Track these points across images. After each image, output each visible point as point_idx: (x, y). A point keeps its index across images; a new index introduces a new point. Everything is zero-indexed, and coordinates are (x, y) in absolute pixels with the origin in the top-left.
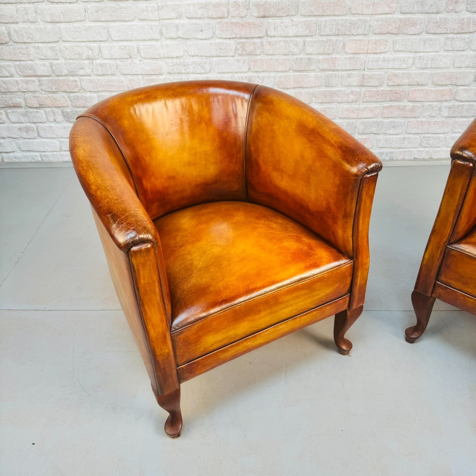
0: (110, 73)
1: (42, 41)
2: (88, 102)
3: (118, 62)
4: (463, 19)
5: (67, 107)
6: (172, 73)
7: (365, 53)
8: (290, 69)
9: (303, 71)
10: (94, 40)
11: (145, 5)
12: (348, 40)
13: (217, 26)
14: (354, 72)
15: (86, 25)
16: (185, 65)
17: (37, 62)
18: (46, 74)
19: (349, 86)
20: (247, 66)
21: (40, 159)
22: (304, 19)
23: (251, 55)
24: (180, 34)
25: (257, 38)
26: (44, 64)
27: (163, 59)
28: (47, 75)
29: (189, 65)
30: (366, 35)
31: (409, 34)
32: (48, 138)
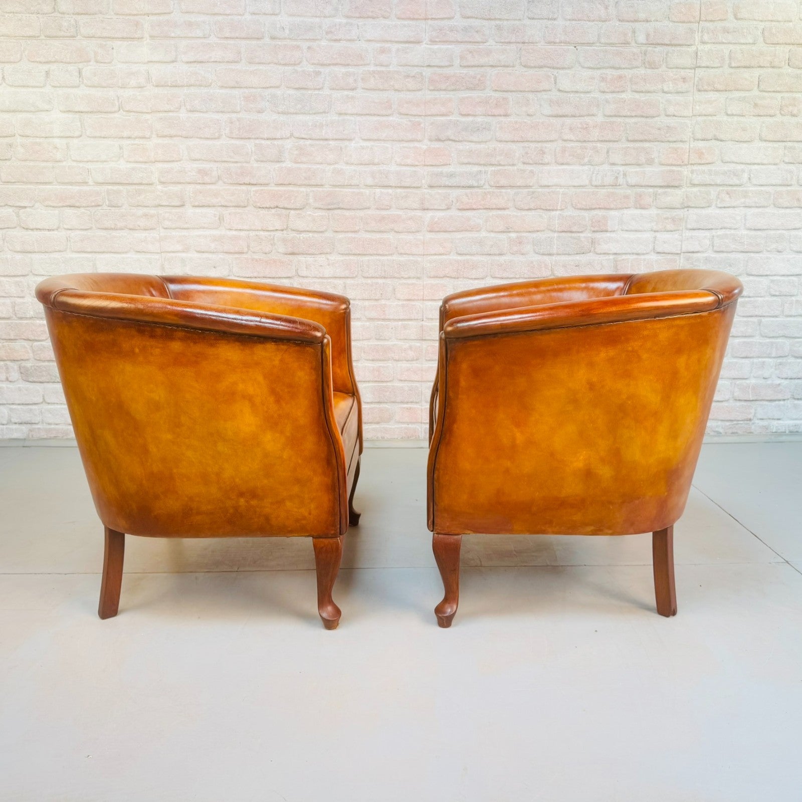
1: (6, 274)
4: (532, 262)
5: (28, 360)
7: (421, 300)
11: (144, 235)
12: (398, 284)
13: (234, 262)
14: (410, 323)
15: (66, 256)
19: (406, 339)
22: (342, 258)
25: (284, 278)
26: (4, 303)
28: (5, 317)
30: (418, 278)
31: (472, 279)
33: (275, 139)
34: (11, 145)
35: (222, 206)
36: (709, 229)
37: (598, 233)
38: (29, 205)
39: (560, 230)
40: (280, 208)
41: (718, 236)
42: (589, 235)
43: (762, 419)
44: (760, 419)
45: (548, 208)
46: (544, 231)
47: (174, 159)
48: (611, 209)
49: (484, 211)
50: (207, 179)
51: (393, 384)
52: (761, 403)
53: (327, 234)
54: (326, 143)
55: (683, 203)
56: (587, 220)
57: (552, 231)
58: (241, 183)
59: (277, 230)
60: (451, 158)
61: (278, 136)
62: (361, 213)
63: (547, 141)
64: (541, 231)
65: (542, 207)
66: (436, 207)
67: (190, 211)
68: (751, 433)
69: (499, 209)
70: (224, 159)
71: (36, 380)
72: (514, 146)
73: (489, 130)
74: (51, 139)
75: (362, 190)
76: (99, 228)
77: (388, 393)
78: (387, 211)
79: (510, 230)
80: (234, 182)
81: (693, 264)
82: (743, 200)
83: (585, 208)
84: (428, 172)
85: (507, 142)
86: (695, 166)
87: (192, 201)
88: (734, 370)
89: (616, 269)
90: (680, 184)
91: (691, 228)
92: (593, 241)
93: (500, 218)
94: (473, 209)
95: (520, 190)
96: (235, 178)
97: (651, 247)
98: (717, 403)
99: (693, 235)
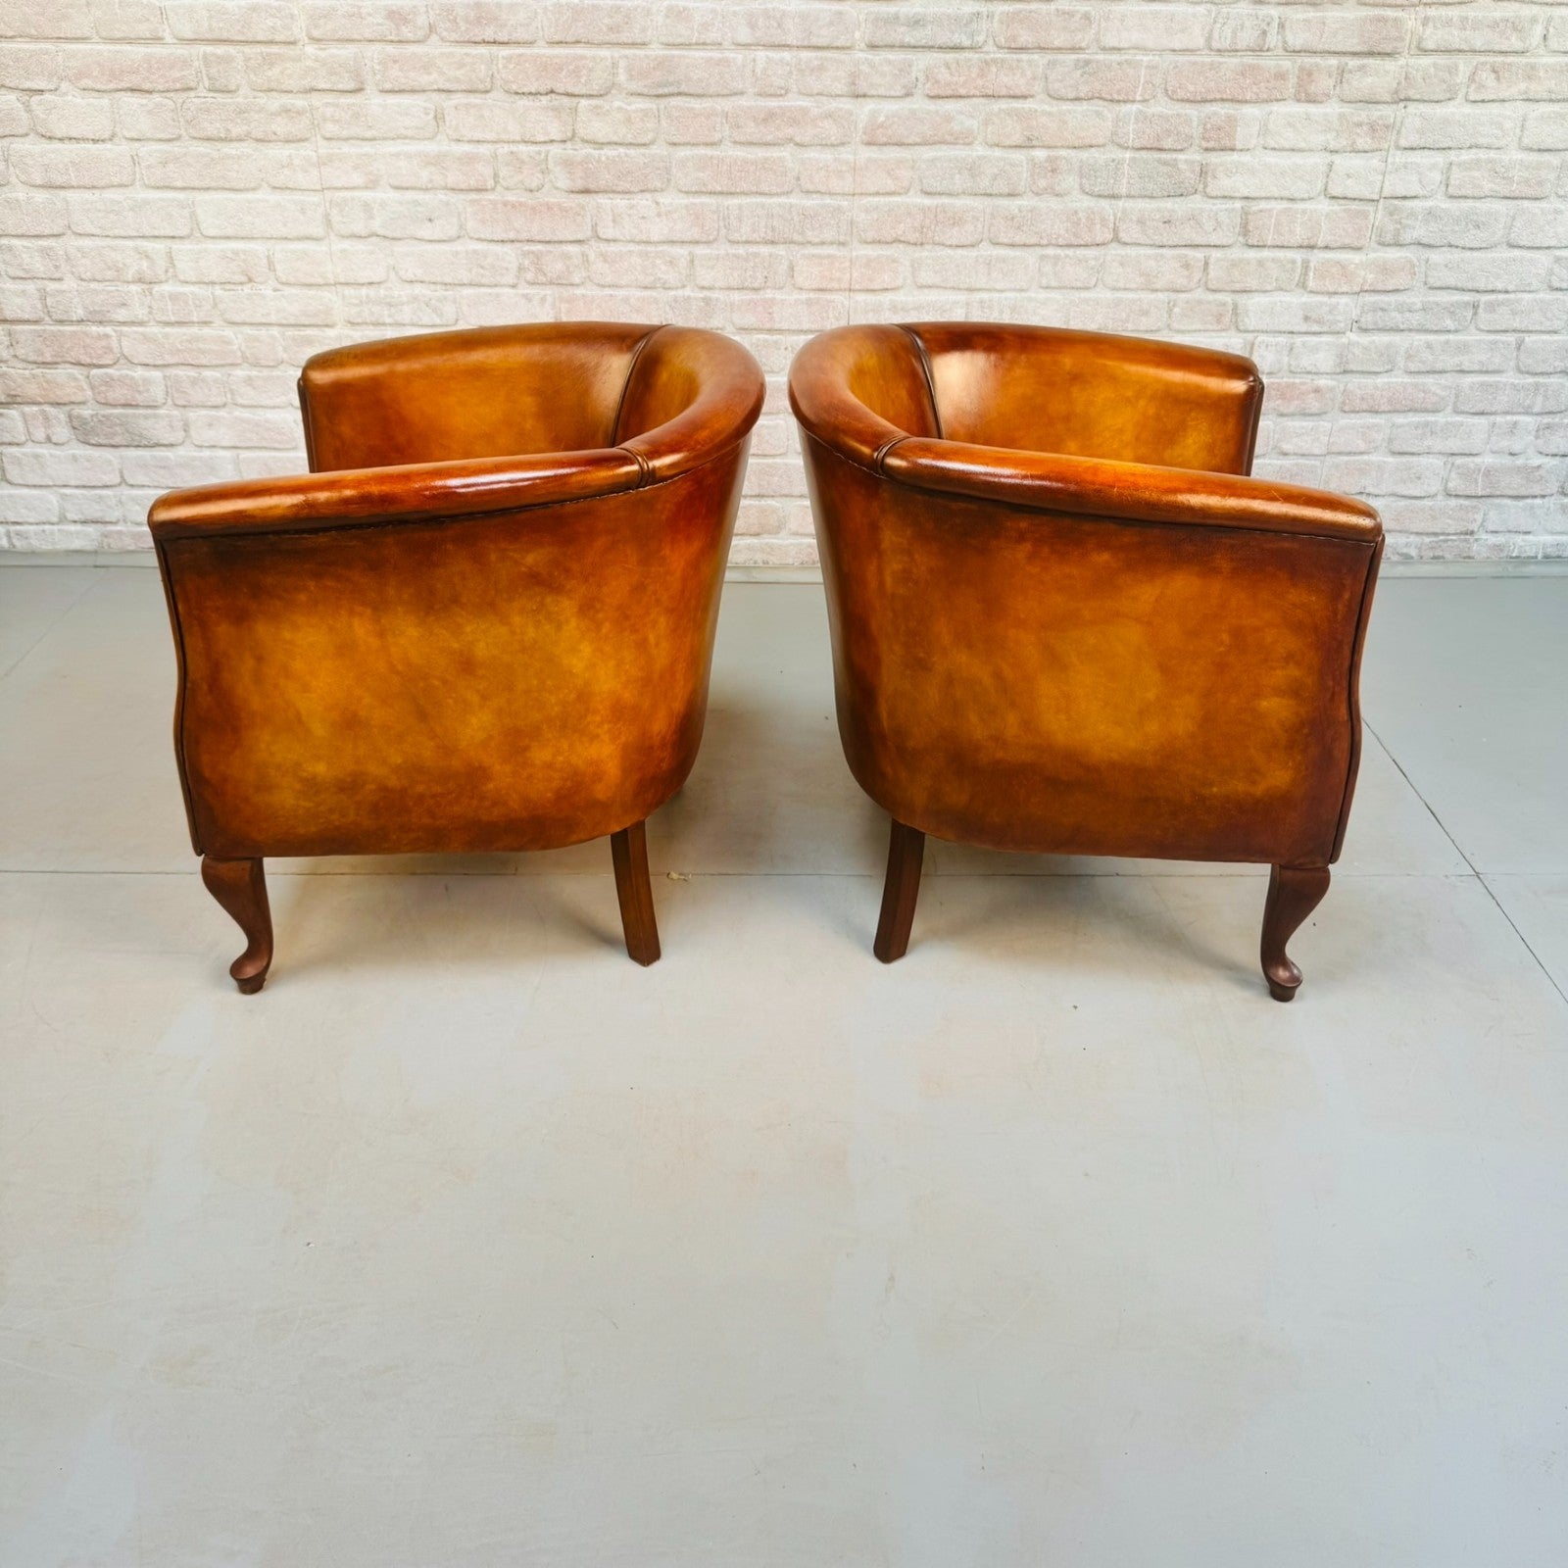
0: (195, 319)
1: (20, 232)
2: (139, 392)
3: (218, 291)
4: (1076, 212)
5: (84, 403)
6: (358, 324)
7: (845, 290)
10: (156, 234)
11: (287, 153)
12: (798, 255)
13: (469, 209)
15: (135, 195)
16: (390, 305)
18: (27, 317)
20: (551, 312)
21: (4, 542)
22: (685, 200)
23: (559, 284)
24: (376, 225)
25: (571, 242)
26: (23, 291)
27: (333, 288)
28: (31, 318)
29: (403, 304)
30: (842, 244)
31: (951, 246)
32: (28, 486)
35: (439, 90)
36: (1444, 149)
37: (1215, 154)
38: (48, 88)
39: (1137, 144)
40: (559, 94)
41: (1459, 165)
42: (1197, 157)
43: (1496, 532)
44: (1492, 532)
45: (1116, 97)
46: (1103, 146)
48: (1246, 102)
49: (983, 100)
50: (406, 32)
51: (786, 461)
52: (1497, 501)
53: (654, 150)
55: (1396, 92)
56: (1195, 124)
57: (1120, 146)
58: (477, 39)
59: (552, 141)
62: (728, 105)
64: (1098, 146)
65: (1103, 95)
66: (882, 91)
67: (375, 102)
68: (1469, 557)
69: (1014, 97)
71: (104, 442)
75: (727, 54)
76: (195, 138)
77: (776, 478)
78: (781, 99)
79: (1035, 143)
80: (462, 39)
81: (1401, 223)
82: (1523, 86)
83: (1192, 98)
84: (867, 14)
86: (1433, 8)
87: (379, 80)
88: (1455, 437)
89: (1245, 231)
90: (1396, 48)
91: (1407, 145)
92: (1204, 170)
93: (1015, 118)
94: (960, 97)
95: (1060, 57)
96: (463, 28)
97: (1320, 186)
98: (1413, 501)
99: (1409, 160)
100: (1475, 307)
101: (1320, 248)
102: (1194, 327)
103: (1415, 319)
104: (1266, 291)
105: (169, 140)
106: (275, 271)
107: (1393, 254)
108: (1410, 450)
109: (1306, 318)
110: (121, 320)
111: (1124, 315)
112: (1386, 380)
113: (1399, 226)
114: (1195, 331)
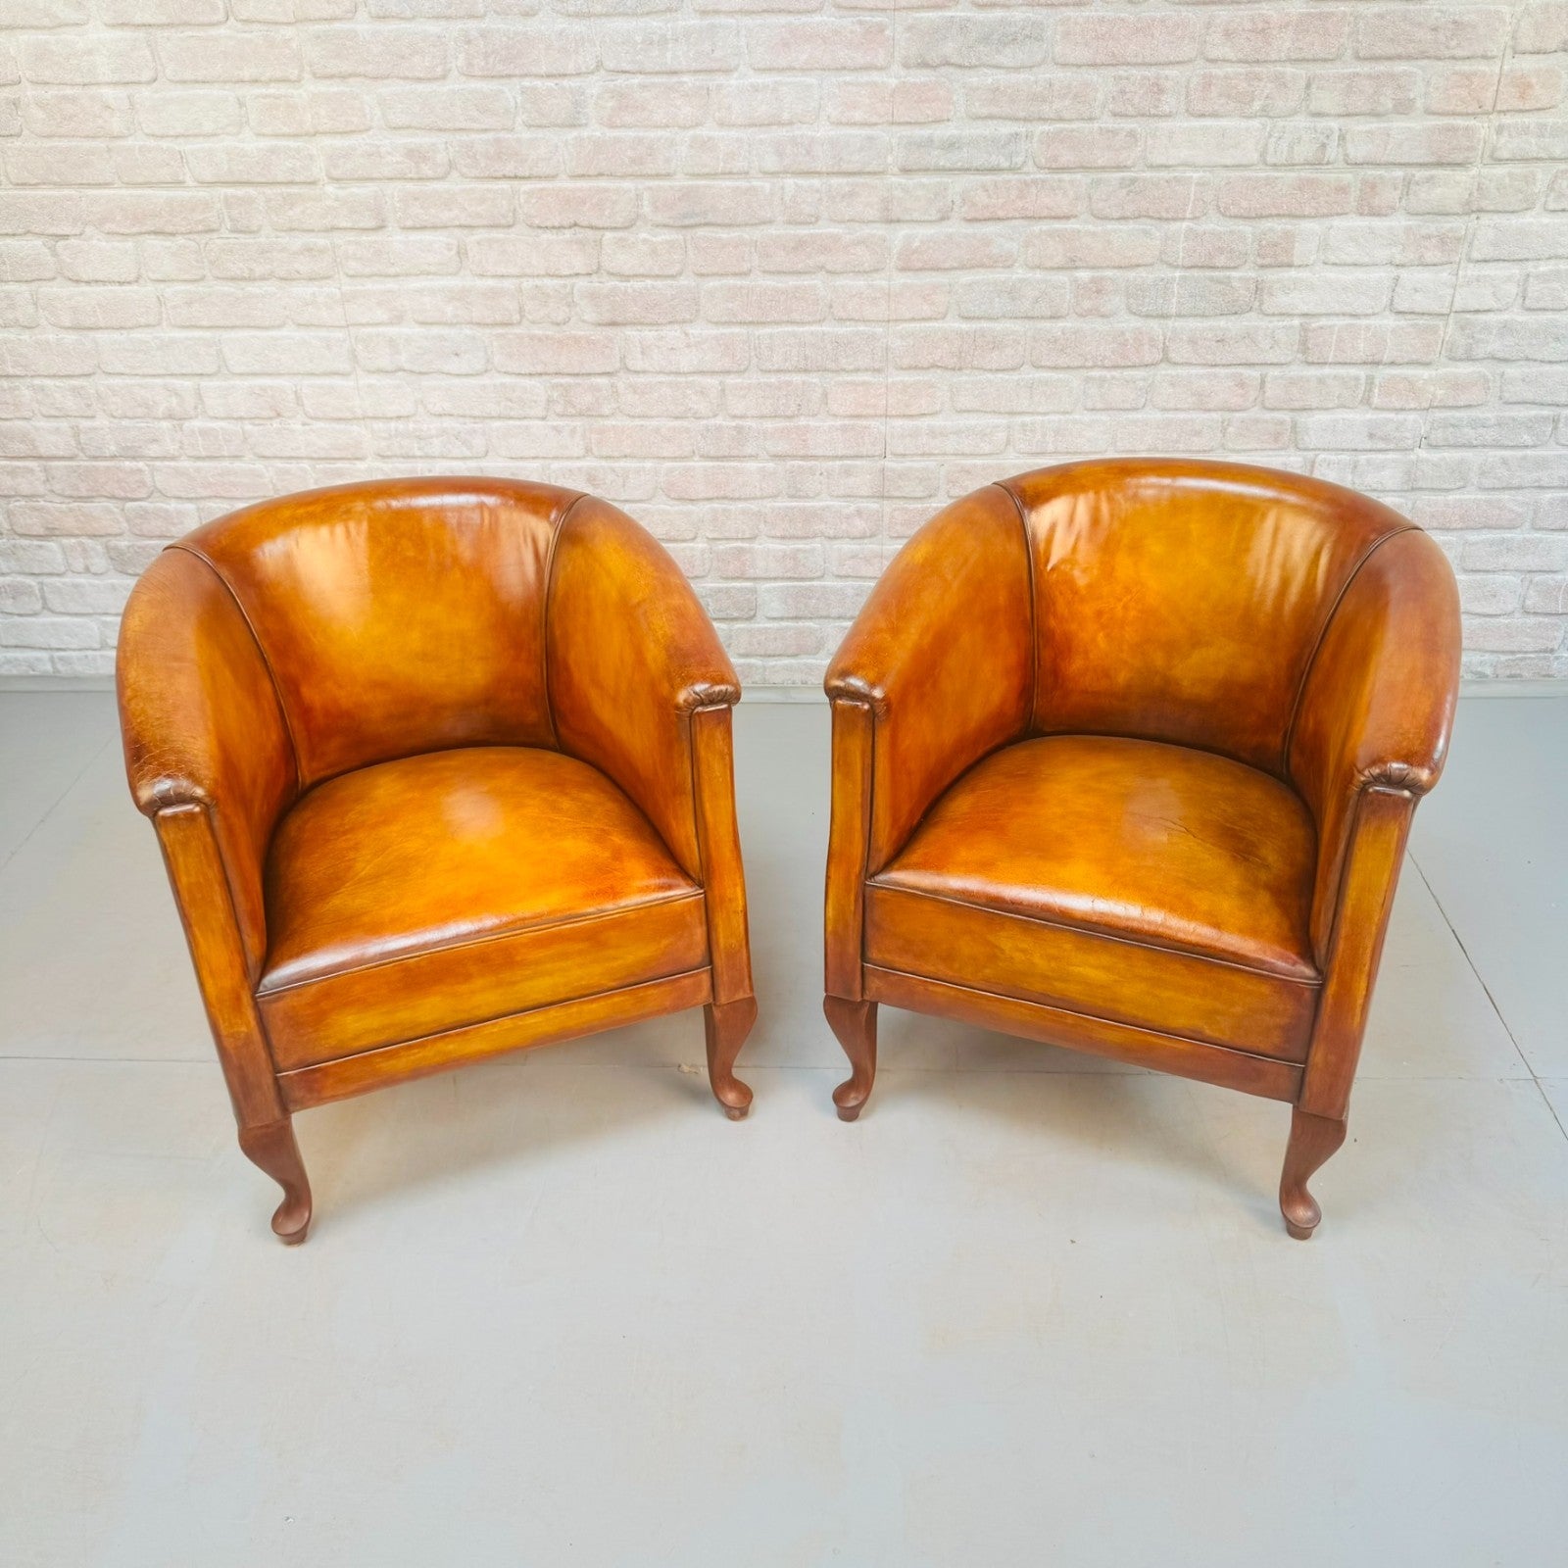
0: (226, 453)
1: (51, 372)
2: (173, 524)
3: (248, 427)
4: (1123, 333)
5: (120, 535)
7: (881, 416)
8: (694, 452)
9: (725, 457)
10: (184, 372)
11: (311, 291)
12: (833, 383)
13: (495, 344)
14: (858, 462)
15: (162, 335)
16: (419, 438)
17: (38, 424)
18: (61, 453)
19: (849, 496)
20: (581, 443)
21: (49, 668)
22: (715, 331)
23: (588, 415)
24: (403, 361)
25: (599, 374)
26: (58, 429)
27: (362, 422)
28: (65, 455)
29: (432, 437)
30: (879, 371)
31: (990, 370)
32: (69, 614)
33: (565, 75)
34: (16, 104)
35: (460, 226)
37: (1271, 270)
38: (73, 232)
39: (1187, 263)
40: (582, 227)
41: (1537, 277)
42: (1252, 274)
45: (1164, 215)
46: (1152, 265)
47: (353, 128)
48: (1304, 217)
49: (1021, 221)
50: (426, 170)
51: (823, 583)
53: (683, 281)
54: (675, 79)
55: (1468, 203)
56: (1249, 241)
57: (1170, 265)
58: (498, 175)
59: (577, 275)
60: (951, 107)
61: (571, 68)
62: (757, 234)
63: (1171, 63)
64: (1146, 265)
65: (1151, 214)
66: (916, 216)
67: (395, 239)
68: (1549, 676)
69: (1054, 218)
70: (458, 125)
72: (1092, 76)
73: (1039, 39)
74: (94, 88)
75: (755, 183)
76: (218, 278)
77: (813, 601)
78: (811, 226)
79: (1078, 264)
80: (482, 175)
81: (1473, 337)
83: (1245, 215)
84: (900, 138)
85: (1079, 66)
86: (1508, 115)
87: (400, 218)
88: (1533, 553)
89: (1304, 346)
90: (1468, 158)
91: (1480, 257)
92: (1259, 287)
93: (1057, 239)
94: (999, 219)
95: (1105, 175)
96: (483, 165)
97: (1385, 300)
98: (1488, 619)
99: (1483, 273)
100: (1556, 421)
101: (1386, 364)
102: (1249, 447)
103: (1490, 435)
104: (1327, 409)
105: (195, 281)
106: (303, 405)
107: (1465, 369)
108: (1484, 567)
109: (1371, 436)
110: (152, 455)
111: (1175, 436)
112: (1458, 497)
113: (1471, 341)
114: (1251, 450)
